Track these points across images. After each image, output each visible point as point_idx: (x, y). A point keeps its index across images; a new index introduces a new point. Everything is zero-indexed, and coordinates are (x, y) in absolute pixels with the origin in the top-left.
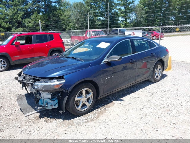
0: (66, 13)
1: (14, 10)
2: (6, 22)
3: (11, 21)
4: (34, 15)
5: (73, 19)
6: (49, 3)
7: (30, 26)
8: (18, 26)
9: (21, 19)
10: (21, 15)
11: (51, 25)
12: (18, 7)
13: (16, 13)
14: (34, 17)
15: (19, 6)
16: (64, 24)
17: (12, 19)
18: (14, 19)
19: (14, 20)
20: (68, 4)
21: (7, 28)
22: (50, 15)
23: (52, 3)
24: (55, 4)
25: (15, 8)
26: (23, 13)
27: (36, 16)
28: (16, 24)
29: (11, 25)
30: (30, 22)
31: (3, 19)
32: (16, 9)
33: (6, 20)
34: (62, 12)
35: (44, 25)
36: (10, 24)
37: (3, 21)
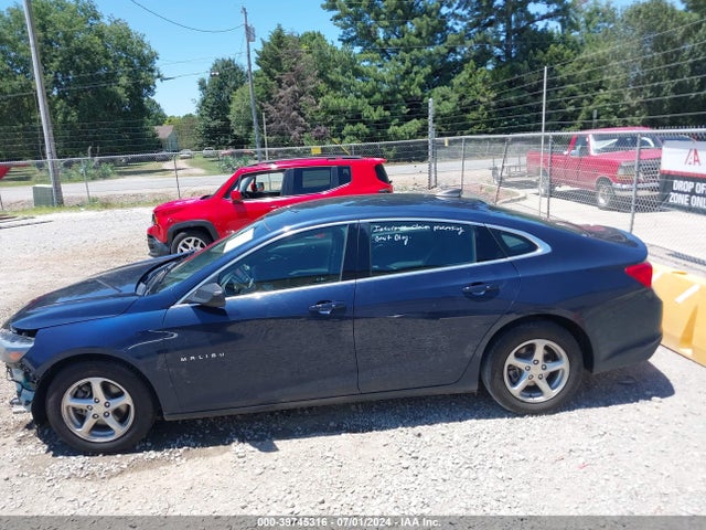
0: (587, 54)
1: (403, 63)
2: (374, 105)
3: (390, 98)
4: (464, 72)
5: (615, 74)
6: (523, 24)
7: (446, 112)
8: (408, 113)
9: (418, 92)
10: (420, 78)
11: (521, 102)
12: (415, 52)
13: (408, 72)
14: (461, 80)
15: (419, 49)
16: (573, 94)
17: (393, 93)
18: (400, 92)
19: (399, 96)
20: (606, 15)
21: (377, 122)
22: (521, 65)
23: (534, 21)
24: (547, 25)
25: (407, 56)
26: (428, 70)
27: (471, 76)
28: (405, 110)
29: (387, 113)
30: (448, 99)
31: (366, 97)
32: (407, 60)
33: (377, 96)
34: (568, 51)
35: (493, 103)
36: (385, 110)
37: (367, 100)
